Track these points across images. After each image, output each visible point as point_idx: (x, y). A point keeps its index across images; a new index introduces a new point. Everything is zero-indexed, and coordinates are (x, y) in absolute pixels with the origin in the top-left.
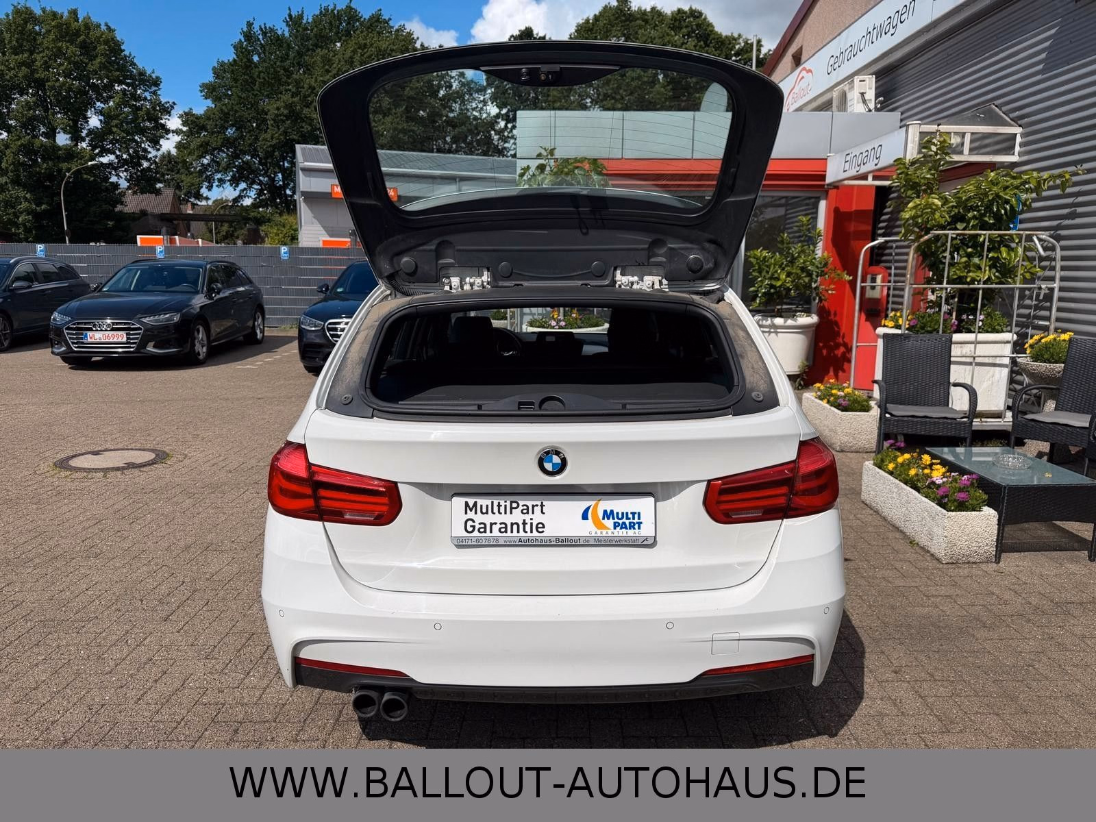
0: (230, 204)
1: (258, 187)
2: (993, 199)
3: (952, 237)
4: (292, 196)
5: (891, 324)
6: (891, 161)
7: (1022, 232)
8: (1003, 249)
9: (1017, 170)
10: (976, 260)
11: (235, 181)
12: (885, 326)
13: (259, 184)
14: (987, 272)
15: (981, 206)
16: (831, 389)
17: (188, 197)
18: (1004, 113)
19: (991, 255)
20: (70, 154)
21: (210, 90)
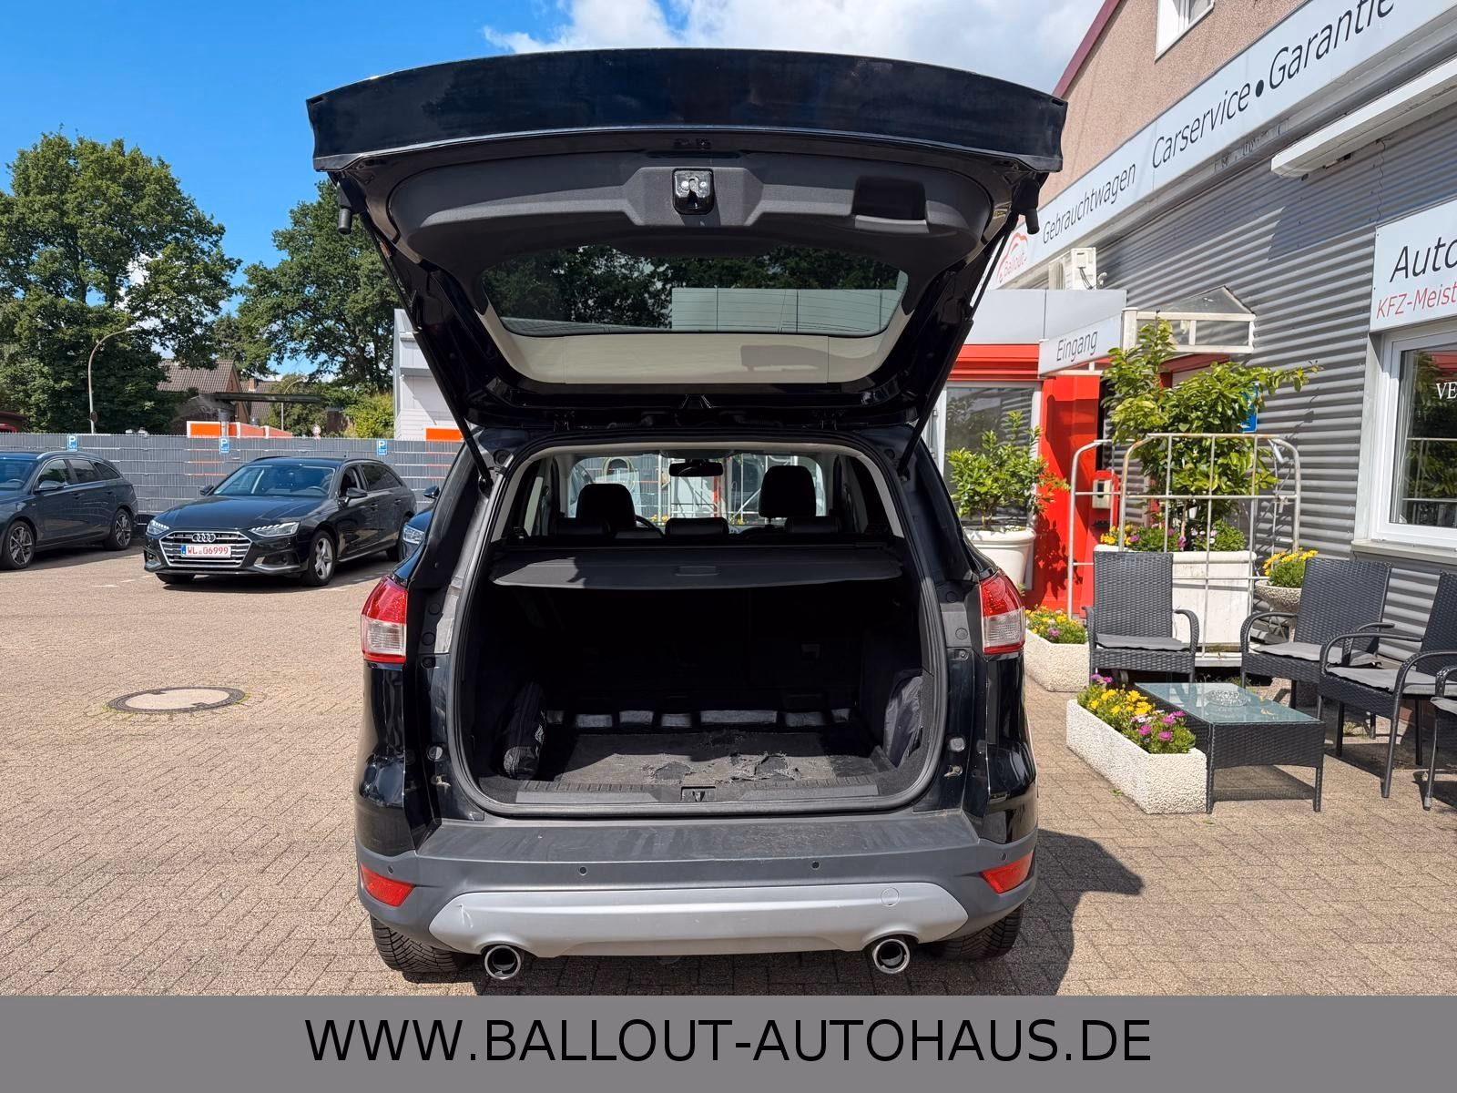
0: (305, 381)
1: (343, 359)
2: (1218, 398)
3: (1173, 441)
4: (386, 372)
5: (1112, 540)
6: (1106, 353)
7: (1253, 435)
8: (1233, 455)
9: (1250, 363)
10: (1203, 467)
11: (313, 351)
12: (1104, 543)
13: (343, 355)
14: (1216, 481)
15: (1205, 405)
16: (1042, 616)
17: (251, 371)
18: (1235, 297)
19: (1220, 461)
20: (103, 319)
21: (286, 240)
